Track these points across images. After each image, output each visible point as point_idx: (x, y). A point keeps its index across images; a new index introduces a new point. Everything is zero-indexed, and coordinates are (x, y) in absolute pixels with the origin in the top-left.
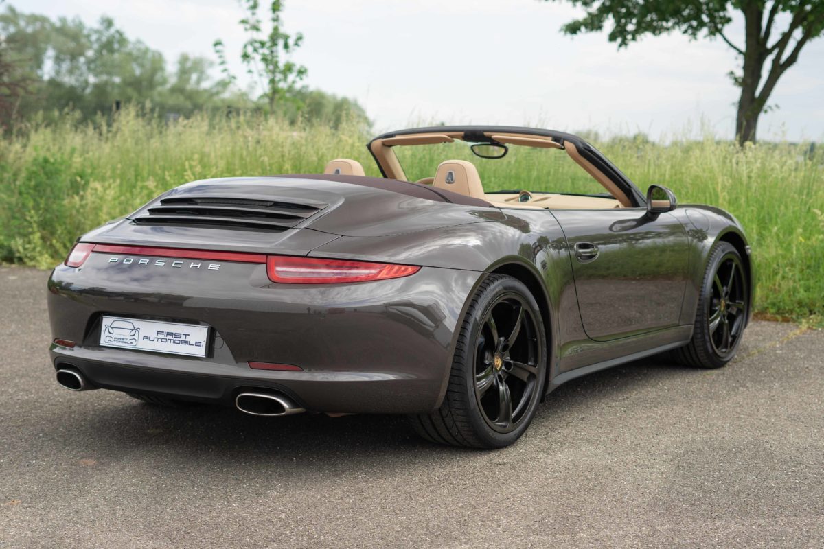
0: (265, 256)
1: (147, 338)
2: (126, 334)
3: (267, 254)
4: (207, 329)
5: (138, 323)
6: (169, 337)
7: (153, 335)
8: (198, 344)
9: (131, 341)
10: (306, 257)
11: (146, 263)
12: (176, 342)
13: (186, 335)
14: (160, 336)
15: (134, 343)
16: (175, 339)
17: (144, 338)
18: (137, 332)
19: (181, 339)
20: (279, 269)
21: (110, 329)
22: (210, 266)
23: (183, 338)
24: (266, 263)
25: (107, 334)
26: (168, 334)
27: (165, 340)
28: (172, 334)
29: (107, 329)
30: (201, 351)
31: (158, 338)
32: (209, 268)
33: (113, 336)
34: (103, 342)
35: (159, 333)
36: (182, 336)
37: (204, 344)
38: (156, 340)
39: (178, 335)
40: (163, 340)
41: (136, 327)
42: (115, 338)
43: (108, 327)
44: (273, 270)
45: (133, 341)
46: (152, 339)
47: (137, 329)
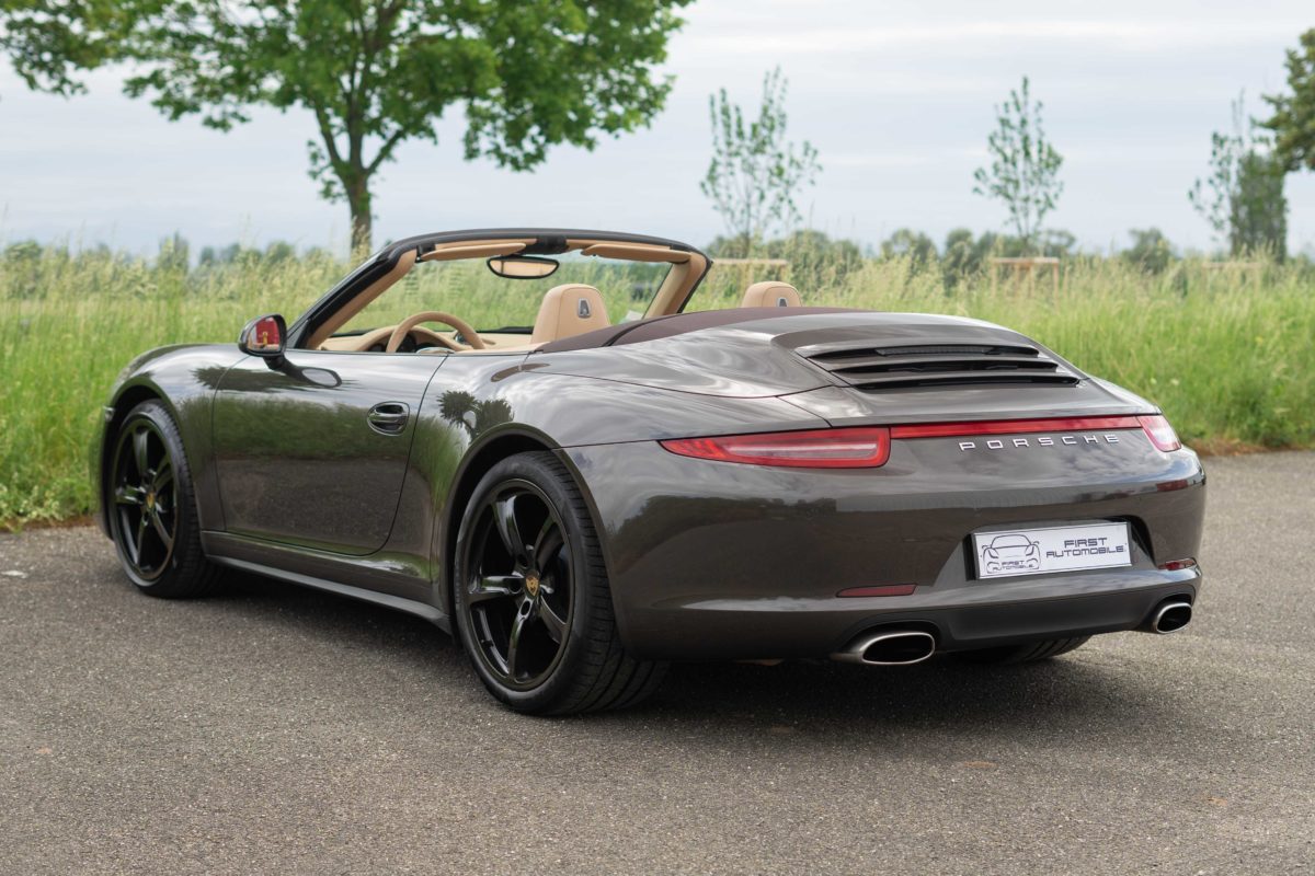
1: (1053, 554)
2: (1020, 554)
4: (1125, 526)
5: (1034, 535)
6: (1080, 547)
7: (1059, 548)
8: (1120, 549)
9: (1030, 563)
11: (1025, 445)
12: (1091, 552)
13: (1101, 540)
14: (1069, 547)
15: (1036, 566)
16: (1089, 548)
17: (1048, 554)
18: (1036, 549)
19: (1096, 547)
21: (992, 551)
23: (1099, 544)
25: (988, 559)
26: (1080, 542)
27: (1077, 553)
28: (1084, 542)
29: (987, 552)
30: (1124, 559)
31: (1068, 551)
33: (1000, 561)
34: (985, 570)
35: (1067, 543)
36: (1097, 541)
37: (1127, 548)
38: (1065, 554)
39: (1093, 542)
40: (1074, 553)
41: (1032, 540)
42: (1004, 563)
43: (986, 548)
45: (1033, 562)
46: (1059, 553)
47: (1034, 544)
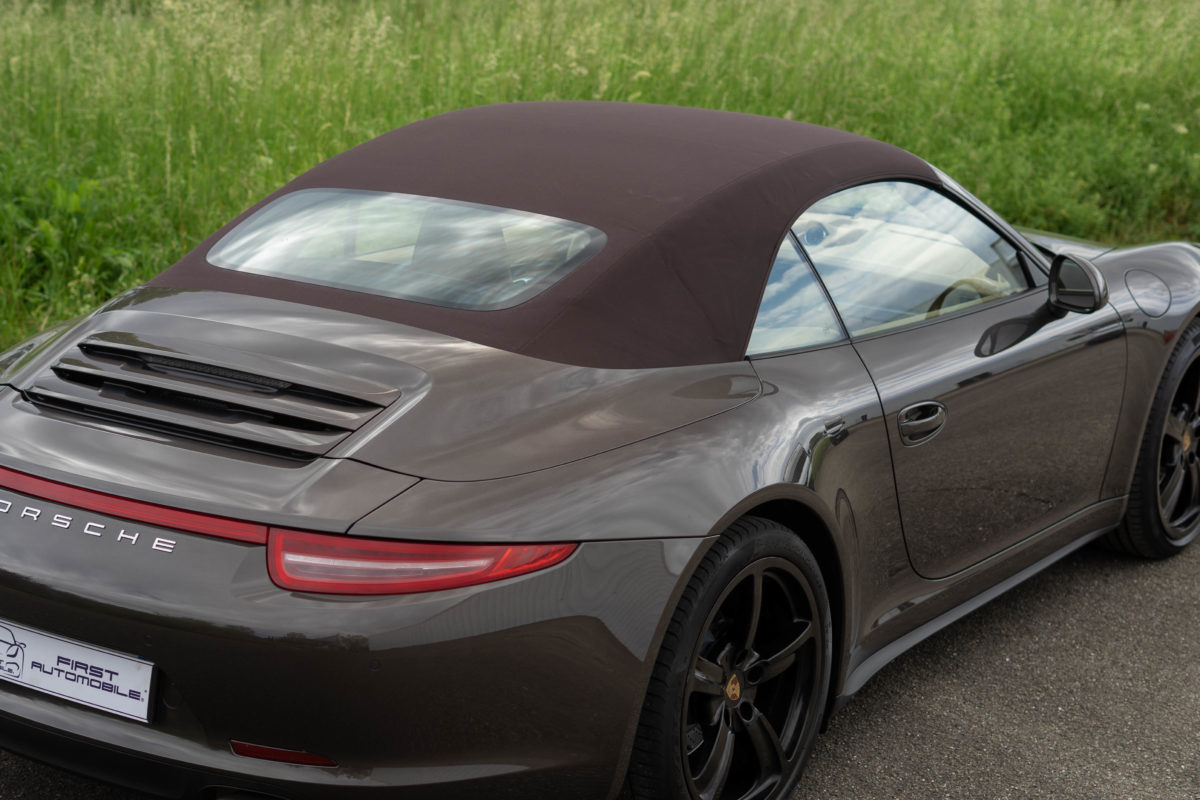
0: (265, 528)
1: (40, 666)
2: (1, 651)
3: (269, 526)
4: (151, 668)
5: (23, 634)
6: (80, 672)
7: (50, 663)
8: (134, 695)
9: (10, 666)
10: (345, 535)
11: (35, 516)
12: (94, 683)
13: (112, 673)
14: (62, 666)
15: (16, 673)
16: (91, 677)
17: (34, 664)
18: (20, 651)
19: (101, 680)
20: (291, 558)
22: (156, 543)
23: (106, 678)
24: (266, 545)
26: (78, 665)
27: (72, 677)
28: (85, 667)
30: (139, 710)
31: (60, 671)
32: (154, 547)
35: (60, 660)
36: (103, 672)
37: (145, 696)
38: (56, 672)
39: (97, 671)
40: (69, 676)
41: (19, 640)
44: (279, 558)
45: (14, 667)
46: (47, 669)
47: (20, 646)
